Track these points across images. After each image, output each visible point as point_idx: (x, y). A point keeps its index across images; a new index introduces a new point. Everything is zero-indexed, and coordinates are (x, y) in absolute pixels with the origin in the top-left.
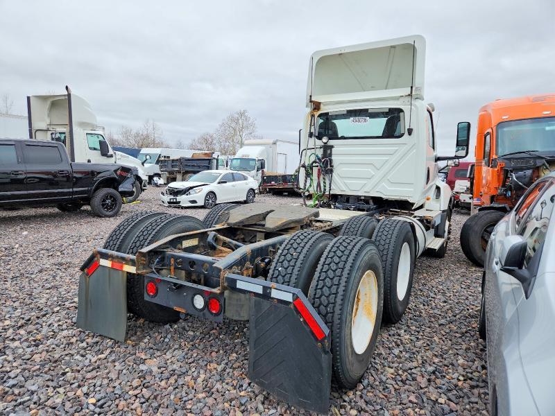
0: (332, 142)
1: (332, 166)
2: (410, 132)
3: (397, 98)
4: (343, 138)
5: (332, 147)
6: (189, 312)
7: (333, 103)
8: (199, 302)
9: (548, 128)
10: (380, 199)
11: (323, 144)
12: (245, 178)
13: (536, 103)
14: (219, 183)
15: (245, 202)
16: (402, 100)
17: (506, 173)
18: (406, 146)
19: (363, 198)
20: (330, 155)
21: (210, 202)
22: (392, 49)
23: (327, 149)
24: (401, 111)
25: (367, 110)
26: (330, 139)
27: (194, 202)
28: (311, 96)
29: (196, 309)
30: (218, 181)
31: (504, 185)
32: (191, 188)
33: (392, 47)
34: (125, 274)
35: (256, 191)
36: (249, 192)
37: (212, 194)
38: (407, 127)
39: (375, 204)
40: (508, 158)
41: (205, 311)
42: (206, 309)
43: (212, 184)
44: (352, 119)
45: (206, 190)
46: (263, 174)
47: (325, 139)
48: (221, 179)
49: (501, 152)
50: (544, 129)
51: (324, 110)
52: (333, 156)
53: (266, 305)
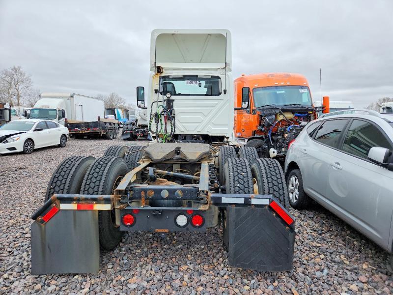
0: (173, 97)
1: (174, 115)
2: (225, 92)
3: (217, 69)
4: (179, 94)
5: (173, 101)
6: (172, 230)
7: (171, 69)
8: (182, 220)
9: (278, 92)
10: (207, 135)
11: (166, 98)
12: (57, 126)
13: (269, 78)
14: (35, 130)
15: (59, 146)
16: (219, 71)
17: (261, 118)
18: (223, 101)
19: (195, 136)
20: (172, 106)
21: (29, 147)
22: (209, 36)
23: (170, 102)
24: (219, 78)
25: (197, 76)
26: (172, 95)
27: (14, 149)
28: (155, 63)
29: (179, 226)
30: (34, 128)
31: (260, 125)
32: (8, 136)
33: (209, 35)
34: (97, 213)
35: (67, 136)
36: (62, 137)
37: (30, 141)
38: (223, 89)
39: (203, 139)
40: (261, 108)
41: (188, 226)
42: (189, 224)
43: (28, 132)
44: (187, 81)
45: (24, 137)
46: (66, 122)
47: (168, 95)
48: (37, 127)
49: (257, 106)
50: (276, 93)
51: (165, 73)
52: (174, 107)
53: (245, 210)
